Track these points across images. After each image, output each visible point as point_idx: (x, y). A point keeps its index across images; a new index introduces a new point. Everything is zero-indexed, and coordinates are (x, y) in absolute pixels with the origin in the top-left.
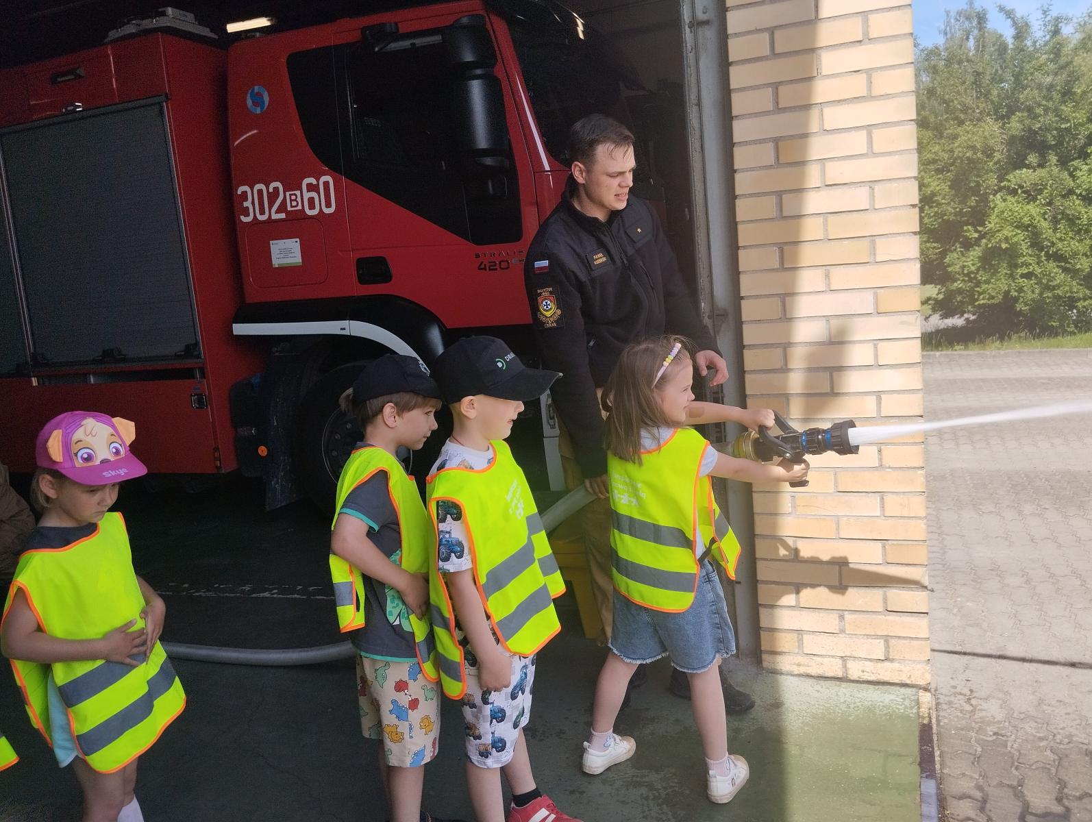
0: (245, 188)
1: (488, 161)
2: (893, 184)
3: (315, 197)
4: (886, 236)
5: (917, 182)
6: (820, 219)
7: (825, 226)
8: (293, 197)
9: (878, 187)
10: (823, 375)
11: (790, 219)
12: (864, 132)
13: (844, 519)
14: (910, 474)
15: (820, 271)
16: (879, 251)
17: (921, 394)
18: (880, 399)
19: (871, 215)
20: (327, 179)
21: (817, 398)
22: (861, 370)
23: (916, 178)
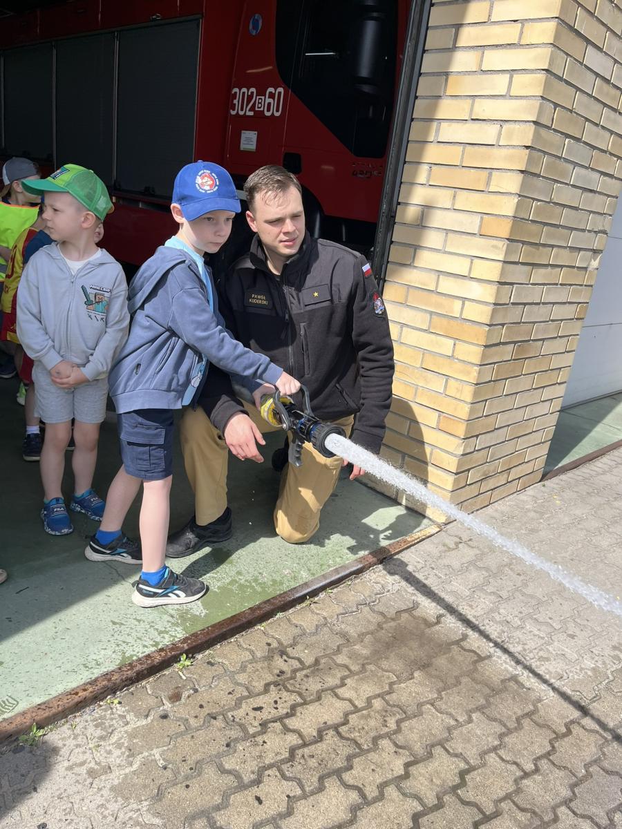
0: (236, 90)
2: (517, 126)
3: (272, 102)
4: (500, 171)
5: (534, 126)
6: (461, 148)
7: (463, 154)
8: (260, 101)
9: (506, 126)
10: (434, 276)
11: (442, 145)
12: (508, 76)
13: (421, 389)
14: (469, 367)
15: (451, 192)
16: (493, 183)
17: (491, 307)
18: (463, 304)
19: (495, 150)
20: (281, 90)
21: (426, 293)
22: (458, 278)
23: (535, 123)
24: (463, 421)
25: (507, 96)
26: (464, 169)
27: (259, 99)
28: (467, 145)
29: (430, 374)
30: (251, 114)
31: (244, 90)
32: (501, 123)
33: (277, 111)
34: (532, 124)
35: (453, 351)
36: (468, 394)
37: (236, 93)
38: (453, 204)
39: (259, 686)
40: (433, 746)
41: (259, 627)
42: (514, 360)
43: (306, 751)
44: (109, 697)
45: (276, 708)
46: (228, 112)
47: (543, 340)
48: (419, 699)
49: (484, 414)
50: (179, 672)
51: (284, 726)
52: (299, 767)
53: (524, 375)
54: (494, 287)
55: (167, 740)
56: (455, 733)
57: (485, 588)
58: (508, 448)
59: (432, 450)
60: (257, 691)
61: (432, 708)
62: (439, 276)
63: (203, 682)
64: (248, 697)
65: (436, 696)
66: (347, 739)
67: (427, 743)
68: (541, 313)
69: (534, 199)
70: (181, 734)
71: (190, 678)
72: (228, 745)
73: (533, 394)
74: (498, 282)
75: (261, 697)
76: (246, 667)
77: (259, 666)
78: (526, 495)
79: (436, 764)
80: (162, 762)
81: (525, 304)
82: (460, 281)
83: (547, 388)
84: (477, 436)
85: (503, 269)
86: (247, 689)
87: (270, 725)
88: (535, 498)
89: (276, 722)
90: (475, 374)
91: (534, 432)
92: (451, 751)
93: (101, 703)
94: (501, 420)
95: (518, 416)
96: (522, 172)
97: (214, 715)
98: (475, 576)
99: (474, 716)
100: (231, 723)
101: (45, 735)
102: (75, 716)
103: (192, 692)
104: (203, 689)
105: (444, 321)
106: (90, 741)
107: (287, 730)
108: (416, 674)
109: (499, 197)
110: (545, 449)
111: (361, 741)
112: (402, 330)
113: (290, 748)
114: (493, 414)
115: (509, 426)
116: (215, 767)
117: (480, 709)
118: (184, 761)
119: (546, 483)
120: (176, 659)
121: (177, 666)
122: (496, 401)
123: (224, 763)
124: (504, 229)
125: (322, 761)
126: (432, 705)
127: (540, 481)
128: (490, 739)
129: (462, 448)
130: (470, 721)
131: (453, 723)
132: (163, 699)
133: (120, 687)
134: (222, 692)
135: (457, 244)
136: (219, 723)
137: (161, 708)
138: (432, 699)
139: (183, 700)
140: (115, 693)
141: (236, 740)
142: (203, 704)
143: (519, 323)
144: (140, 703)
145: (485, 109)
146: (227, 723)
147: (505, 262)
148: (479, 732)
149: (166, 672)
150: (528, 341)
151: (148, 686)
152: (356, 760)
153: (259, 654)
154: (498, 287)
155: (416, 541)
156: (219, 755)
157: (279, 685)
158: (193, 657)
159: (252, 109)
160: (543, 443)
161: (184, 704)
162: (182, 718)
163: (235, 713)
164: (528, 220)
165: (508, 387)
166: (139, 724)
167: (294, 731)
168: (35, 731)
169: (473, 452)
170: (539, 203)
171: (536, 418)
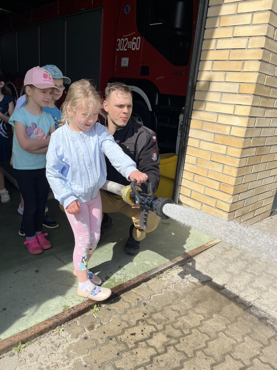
2: (256, 38)
3: (135, 44)
4: (249, 61)
5: (265, 38)
6: (228, 51)
7: (229, 54)
8: (130, 44)
9: (251, 39)
10: (216, 115)
11: (219, 50)
12: (251, 15)
13: (210, 171)
14: (235, 159)
15: (224, 73)
16: (245, 67)
17: (245, 129)
18: (231, 128)
19: (246, 51)
20: (139, 38)
21: (212, 124)
22: (228, 115)
23: (265, 36)
24: (232, 186)
25: (251, 24)
26: (230, 61)
27: (129, 43)
28: (232, 50)
29: (214, 164)
30: (126, 50)
31: (122, 39)
32: (248, 38)
33: (138, 47)
34: (264, 37)
35: (226, 152)
36: (234, 172)
37: (119, 41)
38: (225, 79)
39: (133, 322)
40: (225, 355)
41: (133, 290)
42: (257, 156)
43: (159, 358)
44: (58, 327)
45: (143, 334)
46: (115, 50)
47: (271, 146)
48: (216, 329)
49: (243, 183)
50: (94, 314)
51: (147, 344)
52: (155, 367)
53: (261, 163)
54: (247, 119)
55: (87, 351)
56: (237, 348)
57: (247, 270)
58: (254, 199)
59: (217, 201)
60: (133, 324)
61: (223, 334)
62: (218, 115)
63: (105, 319)
64: (128, 328)
65: (225, 327)
66: (180, 351)
67: (222, 353)
68: (269, 132)
69: (266, 74)
70: (94, 348)
71: (99, 317)
72: (118, 354)
73: (266, 173)
74: (249, 116)
75: (135, 328)
76: (127, 311)
77: (133, 310)
78: (263, 223)
79: (227, 365)
80: (84, 363)
81: (262, 128)
82: (229, 117)
83: (273, 170)
84: (239, 194)
85: (251, 110)
86: (128, 323)
87: (139, 343)
88: (268, 225)
89: (143, 341)
90: (238, 163)
91: (267, 192)
92: (235, 357)
93: (54, 330)
94: (250, 186)
95: (259, 184)
96: (260, 60)
97: (111, 338)
98: (241, 264)
99: (246, 338)
100: (119, 342)
101: (25, 347)
102: (41, 337)
103: (99, 325)
104: (105, 323)
105: (221, 137)
106: (48, 351)
107: (149, 346)
108: (214, 316)
109: (248, 74)
110: (271, 201)
111: (187, 352)
112: (200, 142)
113: (150, 356)
114: (247, 183)
115: (254, 188)
116: (112, 366)
117: (248, 334)
118: (96, 362)
119: (273, 217)
120: (91, 307)
121: (92, 311)
122: (248, 176)
123: (116, 364)
124: (252, 90)
125: (167, 363)
126: (223, 332)
127: (270, 216)
128: (255, 351)
129: (232, 200)
130: (243, 341)
131: (235, 342)
132: (85, 329)
133: (63, 322)
134: (115, 325)
135: (227, 99)
136: (113, 342)
137: (84, 334)
138: (223, 329)
139: (95, 329)
140: (61, 325)
141: (122, 352)
142: (105, 331)
143: (259, 137)
144: (73, 331)
145: (240, 31)
146: (118, 342)
147: (252, 106)
148: (248, 347)
149: (87, 314)
150: (264, 146)
151: (78, 321)
152: (185, 363)
153: (133, 305)
154: (249, 119)
155: (210, 246)
156: (114, 360)
157: (144, 321)
158: (100, 306)
159: (126, 48)
160: (271, 197)
161: (96, 331)
162: (95, 339)
163: (121, 336)
164: (263, 85)
165: (254, 169)
166: (73, 342)
167: (152, 347)
168: (20, 345)
169: (237, 202)
170: (268, 77)
171: (267, 184)
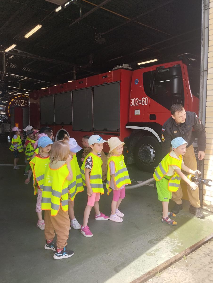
0: (132, 99)
1: (176, 95)
3: (144, 101)
20: (147, 98)
27: (140, 101)
31: (134, 99)
33: (146, 103)
46: (130, 105)
50: (185, 260)
63: (192, 262)
86: (204, 263)
97: (200, 269)
120: (182, 257)
123: (209, 279)
134: (198, 264)
136: (202, 271)
137: (185, 268)
141: (209, 274)
142: (195, 267)
149: (181, 260)
153: (202, 256)
156: (207, 277)
158: (186, 257)
161: (190, 267)
162: (192, 270)
163: (205, 269)
